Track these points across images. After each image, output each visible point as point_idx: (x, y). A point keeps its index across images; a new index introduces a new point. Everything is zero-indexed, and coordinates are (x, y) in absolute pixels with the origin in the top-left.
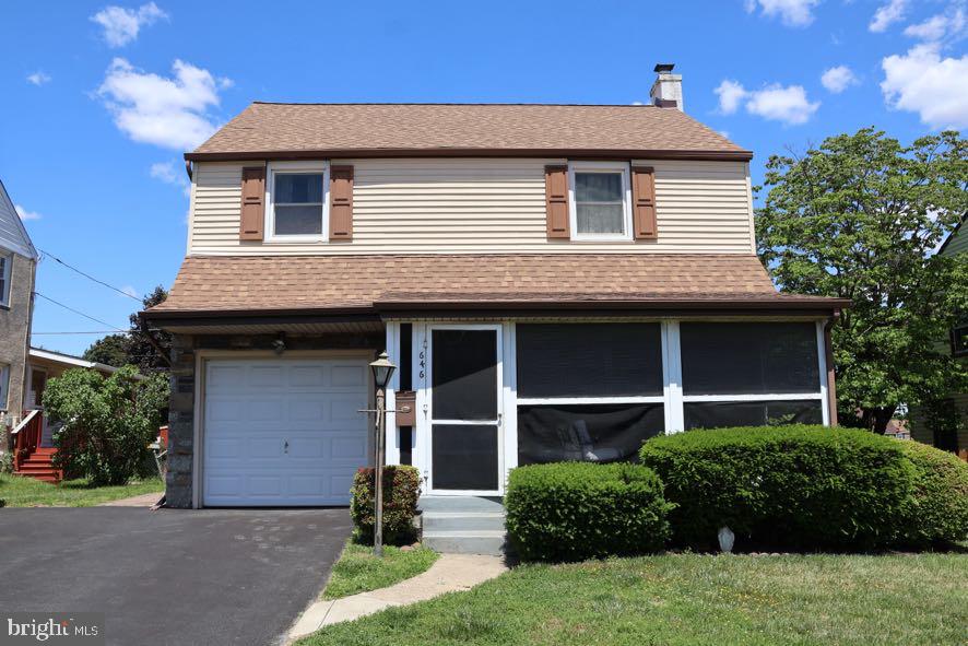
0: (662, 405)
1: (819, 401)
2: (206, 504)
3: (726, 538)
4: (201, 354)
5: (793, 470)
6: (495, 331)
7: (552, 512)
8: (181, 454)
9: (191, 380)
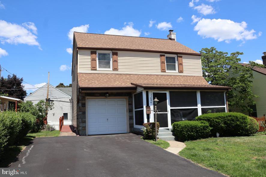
0: (197, 108)
1: (225, 108)
2: (89, 134)
3: (218, 135)
4: (87, 97)
5: (231, 121)
6: (166, 93)
7: (192, 130)
8: (83, 122)
9: (85, 104)
